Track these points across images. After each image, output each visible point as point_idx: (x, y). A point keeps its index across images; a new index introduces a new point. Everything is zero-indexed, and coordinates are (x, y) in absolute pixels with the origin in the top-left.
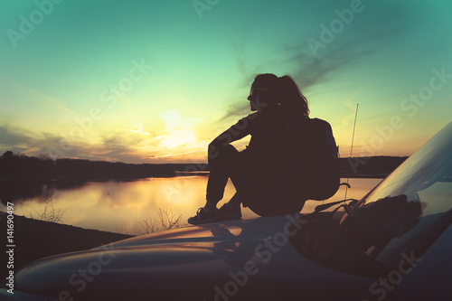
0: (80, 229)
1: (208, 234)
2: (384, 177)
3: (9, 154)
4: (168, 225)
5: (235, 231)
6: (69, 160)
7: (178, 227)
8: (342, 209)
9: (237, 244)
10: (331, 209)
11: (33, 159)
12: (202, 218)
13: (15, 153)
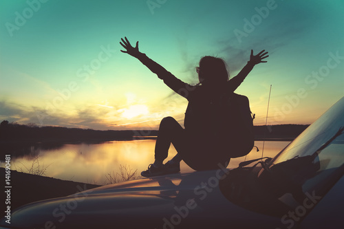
0: (59, 181)
1: (156, 185)
2: (292, 140)
3: (5, 122)
4: (127, 177)
5: (177, 182)
6: (51, 127)
7: (134, 179)
8: (260, 165)
9: (177, 192)
10: (251, 165)
11: (23, 126)
12: (151, 172)
13: (10, 122)
